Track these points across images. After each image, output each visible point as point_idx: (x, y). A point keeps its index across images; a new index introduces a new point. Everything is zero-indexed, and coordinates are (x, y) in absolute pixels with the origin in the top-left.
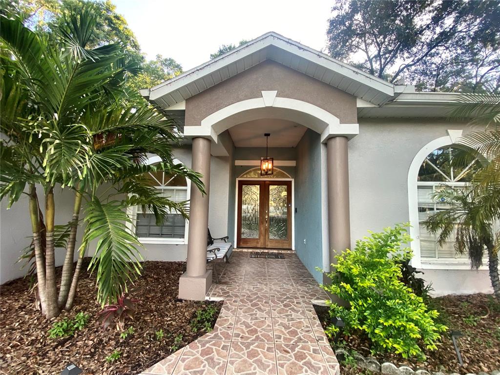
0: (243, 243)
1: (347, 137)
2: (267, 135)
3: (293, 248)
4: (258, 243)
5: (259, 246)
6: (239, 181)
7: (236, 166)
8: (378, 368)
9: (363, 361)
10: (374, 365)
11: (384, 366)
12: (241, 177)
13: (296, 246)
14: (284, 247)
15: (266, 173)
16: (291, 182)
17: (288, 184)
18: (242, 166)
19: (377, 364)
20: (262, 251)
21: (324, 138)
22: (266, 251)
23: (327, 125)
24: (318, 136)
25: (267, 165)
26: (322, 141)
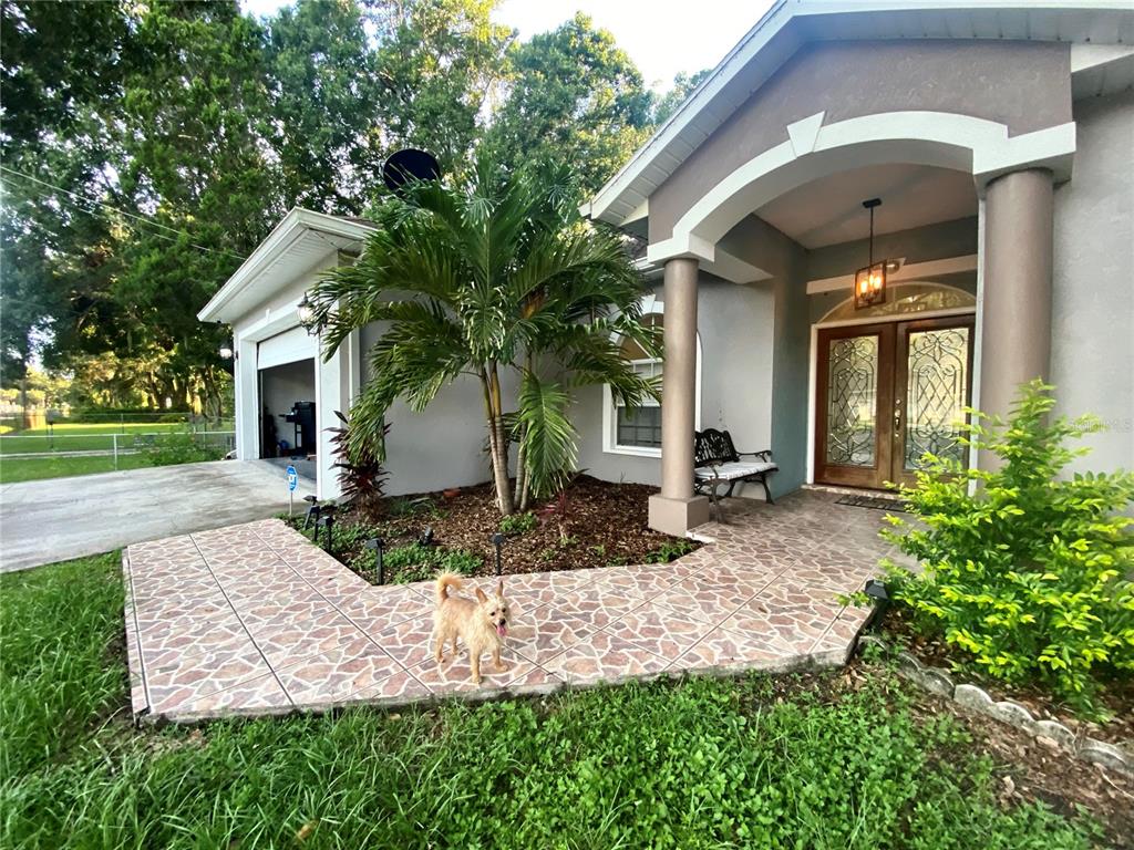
0: (831, 475)
2: (871, 204)
5: (872, 483)
6: (820, 332)
7: (810, 296)
8: (949, 690)
9: (915, 668)
10: (939, 682)
11: (961, 689)
12: (824, 321)
16: (973, 315)
18: (826, 294)
19: (946, 681)
20: (879, 495)
23: (971, 150)
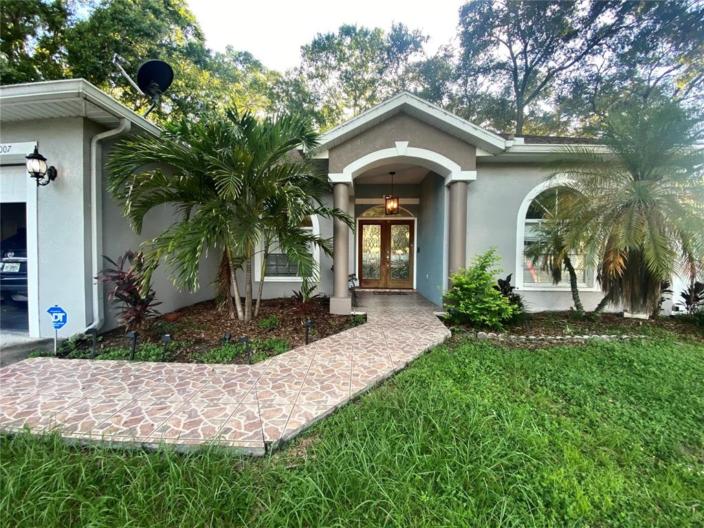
0: (365, 284)
1: (466, 182)
2: (392, 173)
3: (415, 287)
4: (379, 283)
5: (380, 286)
6: (360, 221)
7: (356, 205)
9: (466, 332)
12: (362, 217)
13: (417, 285)
14: (406, 287)
15: (392, 212)
16: (413, 221)
17: (411, 223)
18: (362, 205)
19: (475, 333)
20: (384, 290)
21: (447, 182)
22: (388, 290)
23: (451, 172)
24: (443, 179)
25: (392, 205)
26: (446, 184)
